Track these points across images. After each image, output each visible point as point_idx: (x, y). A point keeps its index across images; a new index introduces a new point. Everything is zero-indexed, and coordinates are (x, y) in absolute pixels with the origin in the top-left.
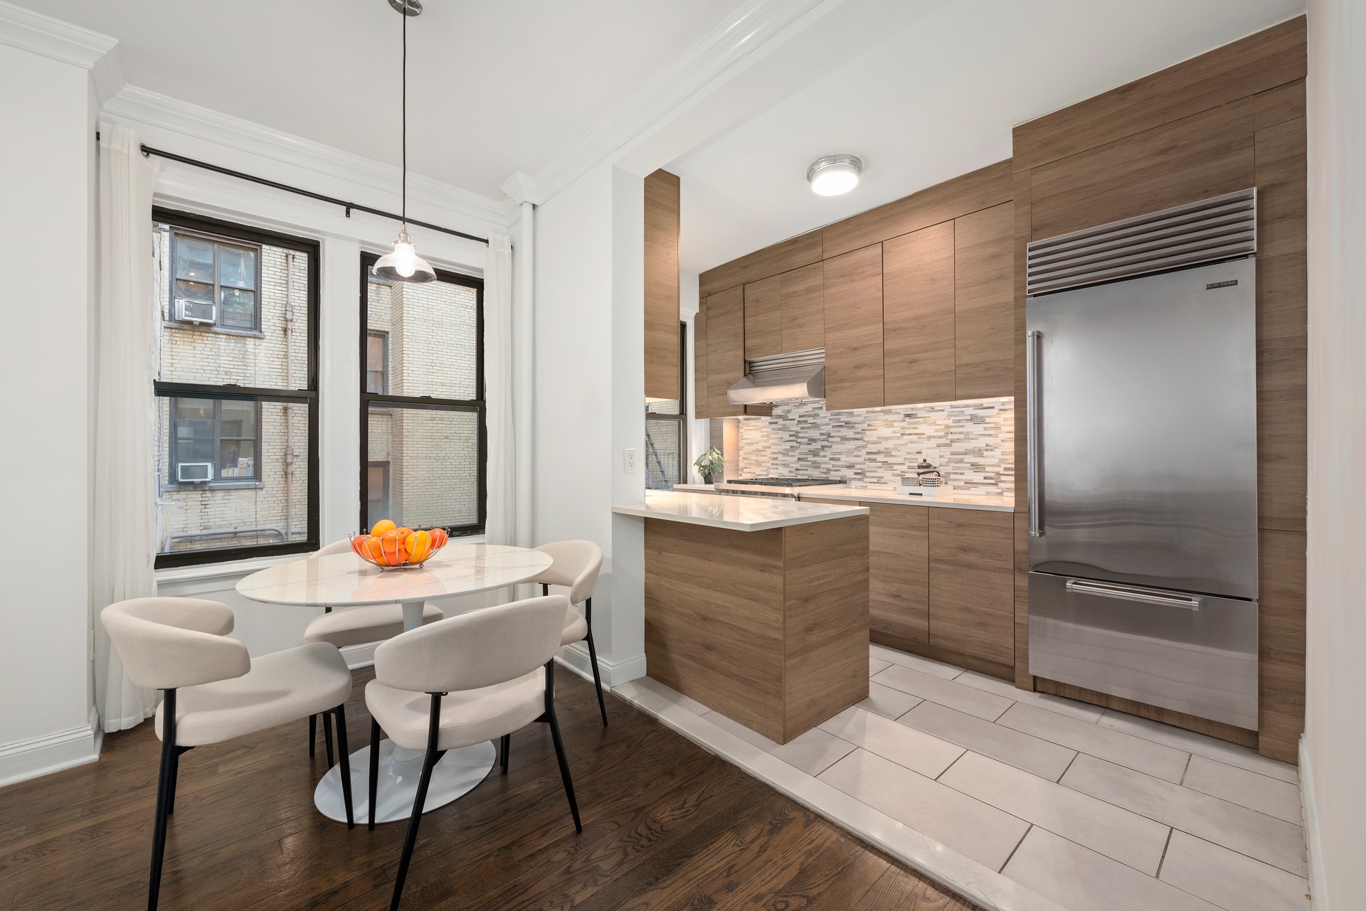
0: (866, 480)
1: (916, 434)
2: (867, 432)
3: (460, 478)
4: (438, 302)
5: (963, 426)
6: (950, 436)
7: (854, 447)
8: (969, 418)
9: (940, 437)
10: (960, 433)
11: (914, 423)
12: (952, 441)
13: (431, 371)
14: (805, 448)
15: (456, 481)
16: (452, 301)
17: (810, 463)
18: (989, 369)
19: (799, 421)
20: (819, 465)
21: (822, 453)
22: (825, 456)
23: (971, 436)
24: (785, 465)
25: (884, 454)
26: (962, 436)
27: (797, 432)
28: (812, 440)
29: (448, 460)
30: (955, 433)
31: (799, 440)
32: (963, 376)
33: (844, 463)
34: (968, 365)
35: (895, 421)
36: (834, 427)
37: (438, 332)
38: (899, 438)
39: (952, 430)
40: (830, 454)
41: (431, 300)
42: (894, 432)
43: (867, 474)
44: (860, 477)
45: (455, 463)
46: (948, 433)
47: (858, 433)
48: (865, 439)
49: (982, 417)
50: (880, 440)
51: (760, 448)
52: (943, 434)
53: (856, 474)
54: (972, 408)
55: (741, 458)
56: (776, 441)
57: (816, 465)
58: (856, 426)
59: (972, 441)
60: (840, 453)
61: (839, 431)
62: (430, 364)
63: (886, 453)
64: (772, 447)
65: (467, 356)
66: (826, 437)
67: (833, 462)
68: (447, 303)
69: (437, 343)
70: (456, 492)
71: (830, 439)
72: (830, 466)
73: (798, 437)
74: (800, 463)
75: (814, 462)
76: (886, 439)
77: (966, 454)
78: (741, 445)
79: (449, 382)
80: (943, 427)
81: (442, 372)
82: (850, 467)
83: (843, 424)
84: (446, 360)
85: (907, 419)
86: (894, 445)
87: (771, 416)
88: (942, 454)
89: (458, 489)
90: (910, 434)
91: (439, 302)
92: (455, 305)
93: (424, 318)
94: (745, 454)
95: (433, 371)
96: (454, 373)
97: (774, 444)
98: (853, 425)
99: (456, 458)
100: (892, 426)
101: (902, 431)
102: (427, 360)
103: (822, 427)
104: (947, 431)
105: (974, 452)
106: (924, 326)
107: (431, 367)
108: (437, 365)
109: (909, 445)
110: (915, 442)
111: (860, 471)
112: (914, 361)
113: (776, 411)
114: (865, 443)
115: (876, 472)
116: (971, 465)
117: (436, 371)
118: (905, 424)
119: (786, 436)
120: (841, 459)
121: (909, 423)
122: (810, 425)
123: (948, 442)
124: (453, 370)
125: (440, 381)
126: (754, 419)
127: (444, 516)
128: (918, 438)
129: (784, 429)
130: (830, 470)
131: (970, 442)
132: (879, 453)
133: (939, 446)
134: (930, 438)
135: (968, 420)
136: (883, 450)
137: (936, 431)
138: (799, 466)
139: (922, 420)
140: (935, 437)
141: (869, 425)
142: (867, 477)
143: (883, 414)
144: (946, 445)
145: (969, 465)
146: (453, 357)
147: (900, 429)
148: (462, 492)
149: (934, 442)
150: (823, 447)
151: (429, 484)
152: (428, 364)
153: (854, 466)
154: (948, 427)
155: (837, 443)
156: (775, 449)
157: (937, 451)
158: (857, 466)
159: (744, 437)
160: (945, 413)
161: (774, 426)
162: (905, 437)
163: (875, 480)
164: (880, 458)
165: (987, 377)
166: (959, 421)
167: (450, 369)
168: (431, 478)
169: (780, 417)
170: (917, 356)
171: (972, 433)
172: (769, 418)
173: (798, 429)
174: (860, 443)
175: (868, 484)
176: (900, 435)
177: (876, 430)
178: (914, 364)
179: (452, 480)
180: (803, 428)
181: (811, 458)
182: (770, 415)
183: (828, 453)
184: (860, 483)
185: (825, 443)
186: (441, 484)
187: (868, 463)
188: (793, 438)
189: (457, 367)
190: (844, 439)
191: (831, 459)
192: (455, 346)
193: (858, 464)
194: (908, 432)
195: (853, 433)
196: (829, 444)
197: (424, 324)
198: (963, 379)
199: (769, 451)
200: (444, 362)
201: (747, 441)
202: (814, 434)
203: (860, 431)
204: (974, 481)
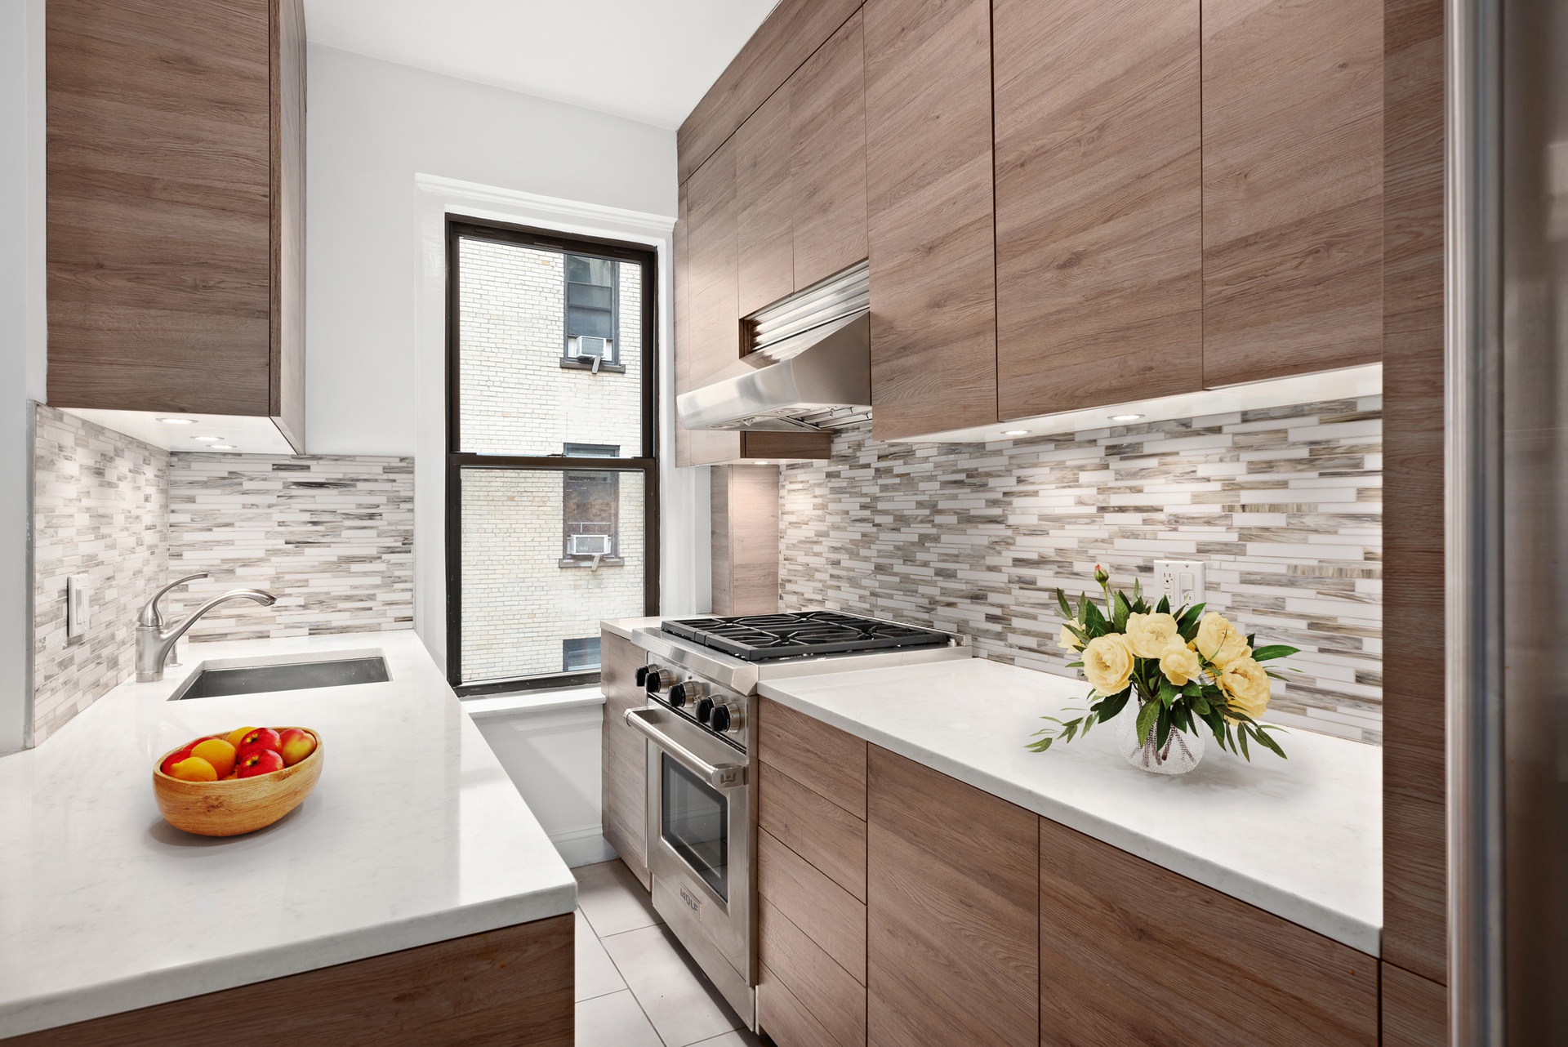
0: (1013, 639)
1: (1138, 509)
2: (1017, 502)
3: (533, 562)
4: (496, 284)
5: (1283, 485)
6: (1240, 519)
7: (985, 541)
8: (1304, 453)
9: (1209, 522)
10: (1273, 508)
11: (1134, 475)
12: (1247, 535)
13: (485, 393)
14: (887, 540)
15: (526, 567)
16: (519, 282)
17: (897, 579)
18: (1329, 245)
19: (877, 470)
20: (913, 587)
21: (921, 556)
22: (926, 564)
23: (1309, 521)
24: (854, 582)
25: (1055, 568)
26: (1277, 520)
27: (875, 499)
28: (902, 520)
29: (513, 535)
30: (1256, 509)
31: (878, 519)
32: (1229, 291)
33: (963, 587)
34: (1245, 243)
35: (1082, 468)
36: (945, 484)
37: (497, 331)
38: (1091, 520)
39: (1246, 497)
40: (935, 557)
41: (485, 283)
42: (1080, 502)
43: (1016, 623)
44: (997, 628)
45: (525, 539)
46: (1231, 509)
47: (994, 503)
48: (1012, 520)
49: (1351, 450)
50: (1046, 525)
51: (811, 534)
52: (1215, 509)
53: (991, 618)
54: (1314, 419)
55: (781, 557)
56: (837, 519)
57: (907, 586)
58: (992, 482)
59: (1313, 538)
60: (955, 558)
61: (955, 497)
62: (484, 383)
63: (1060, 564)
64: (832, 534)
65: (543, 369)
66: (927, 512)
67: (942, 583)
68: (511, 286)
69: (496, 350)
70: (527, 585)
71: (938, 519)
72: (934, 591)
73: (876, 511)
74: (879, 577)
75: (905, 578)
76: (1060, 521)
77: (1291, 583)
78: (782, 526)
79: (516, 410)
80: (1217, 486)
81: (504, 395)
82: (978, 597)
83: (962, 477)
84: (509, 375)
85: (1116, 463)
86: (1081, 541)
87: (828, 457)
88: (1212, 577)
89: (529, 580)
90: (1122, 509)
91: (499, 285)
92: (525, 287)
93: (475, 310)
94: (788, 548)
95: (490, 394)
96: (524, 396)
97: (835, 527)
98: (984, 480)
99: (527, 530)
100: (1074, 483)
101: (1102, 500)
102: (479, 377)
103: (922, 486)
104: (1228, 501)
105: (1320, 579)
106: (1102, 128)
107: (486, 388)
108: (496, 384)
109: (1120, 543)
110: (1134, 535)
111: (998, 612)
112: (1075, 260)
113: (840, 446)
114: (1009, 533)
115: (1035, 618)
116: (1311, 626)
117: (494, 394)
118: (1106, 477)
119: (852, 505)
120: (960, 574)
121: (1120, 475)
122: (897, 480)
123: (1233, 537)
124: (521, 391)
125: (501, 409)
126: (803, 466)
127: (506, 622)
128: (1145, 522)
129: (852, 489)
130: (936, 602)
131: (1305, 541)
132: (1042, 562)
133: (1203, 550)
134: (1176, 521)
135: (1299, 461)
136: (1050, 553)
137: (1197, 499)
138: (877, 584)
139: (1153, 463)
140: (1191, 520)
141: (1020, 481)
142: (1014, 631)
143: (1052, 446)
144: (1225, 549)
145: (1302, 625)
146: (521, 371)
147: (1094, 491)
148: (535, 584)
149: (1189, 538)
150: (923, 538)
151: (482, 572)
152: (481, 383)
153: (984, 597)
154: (1231, 486)
155: (949, 529)
156: (838, 538)
157: (1196, 565)
158: (993, 598)
159: (788, 508)
160: (1225, 440)
161: (835, 483)
162: (1109, 517)
163: (1032, 642)
164: (1046, 578)
165: (1319, 282)
166: (1269, 466)
167: (516, 391)
168: (486, 563)
169: (844, 458)
170: (1081, 242)
171: (1312, 507)
172: (824, 462)
173: (875, 490)
174: (999, 531)
175: (1015, 651)
176: (1093, 510)
177: (1035, 494)
178: (1075, 270)
179: (520, 567)
180: (884, 488)
181: (899, 567)
182: (825, 454)
183: (931, 555)
184: (998, 647)
185: (927, 529)
186: (503, 572)
187: (1016, 592)
188: (867, 513)
189: (528, 387)
190: (968, 519)
191: (939, 573)
192: (525, 352)
193: (995, 590)
194: (1116, 500)
195: (983, 503)
196: (934, 531)
197: (475, 320)
198: (1230, 299)
199: (827, 543)
200: (506, 380)
201: (793, 518)
202: (904, 503)
203: (999, 496)
204: (1320, 685)
